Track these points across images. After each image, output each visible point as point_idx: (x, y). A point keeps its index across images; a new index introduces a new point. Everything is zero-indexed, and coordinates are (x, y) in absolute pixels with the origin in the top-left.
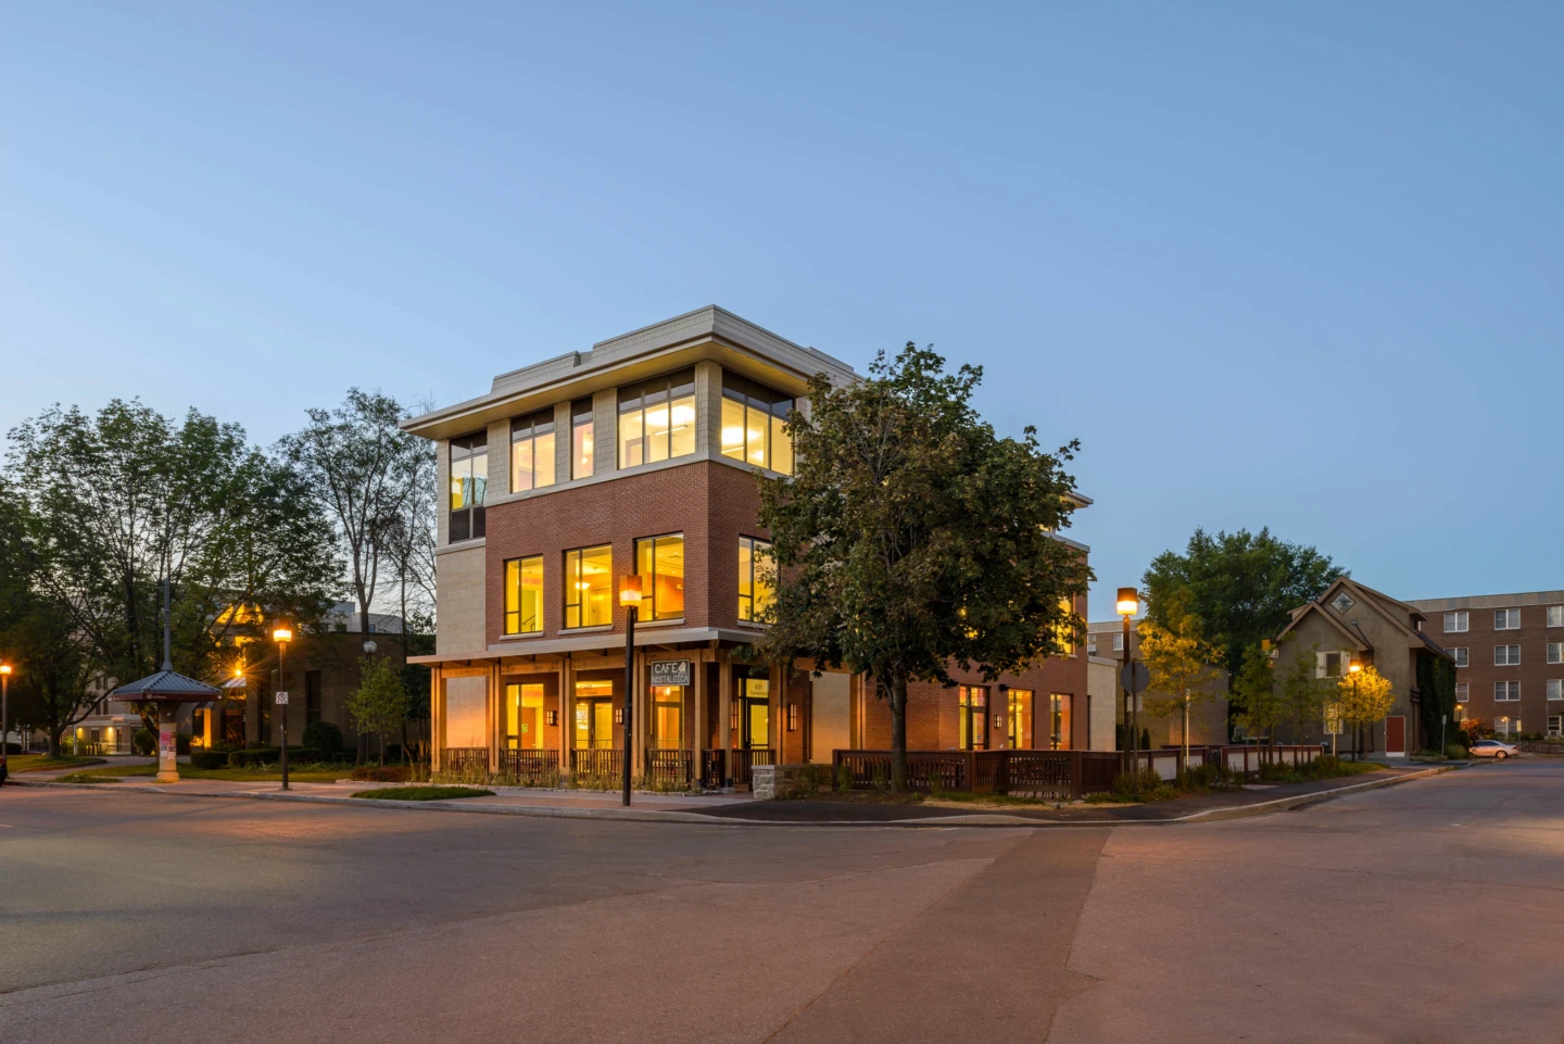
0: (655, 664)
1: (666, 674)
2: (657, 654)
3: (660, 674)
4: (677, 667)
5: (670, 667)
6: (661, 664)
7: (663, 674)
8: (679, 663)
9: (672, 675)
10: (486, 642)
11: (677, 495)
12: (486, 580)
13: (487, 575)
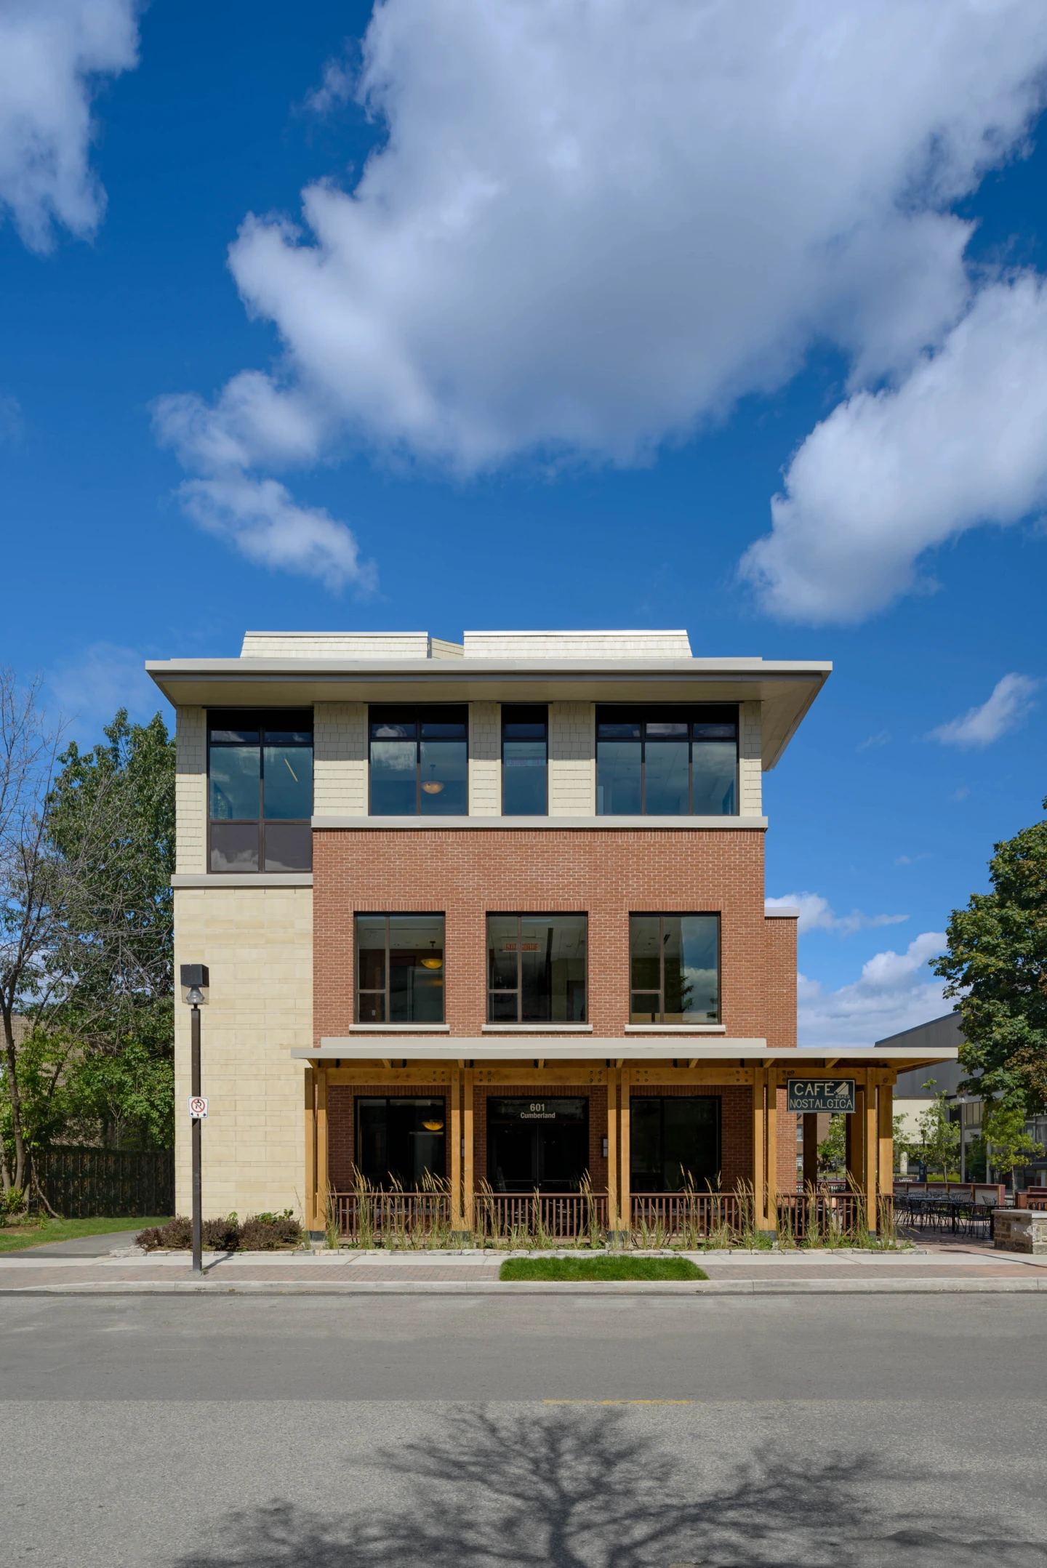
0: (793, 1084)
1: (813, 1097)
2: (797, 1072)
3: (802, 1097)
4: (832, 1089)
5: (822, 1088)
6: (806, 1084)
7: (809, 1096)
8: (838, 1085)
9: (825, 1099)
10: (311, 1032)
11: (710, 865)
12: (315, 938)
13: (315, 931)
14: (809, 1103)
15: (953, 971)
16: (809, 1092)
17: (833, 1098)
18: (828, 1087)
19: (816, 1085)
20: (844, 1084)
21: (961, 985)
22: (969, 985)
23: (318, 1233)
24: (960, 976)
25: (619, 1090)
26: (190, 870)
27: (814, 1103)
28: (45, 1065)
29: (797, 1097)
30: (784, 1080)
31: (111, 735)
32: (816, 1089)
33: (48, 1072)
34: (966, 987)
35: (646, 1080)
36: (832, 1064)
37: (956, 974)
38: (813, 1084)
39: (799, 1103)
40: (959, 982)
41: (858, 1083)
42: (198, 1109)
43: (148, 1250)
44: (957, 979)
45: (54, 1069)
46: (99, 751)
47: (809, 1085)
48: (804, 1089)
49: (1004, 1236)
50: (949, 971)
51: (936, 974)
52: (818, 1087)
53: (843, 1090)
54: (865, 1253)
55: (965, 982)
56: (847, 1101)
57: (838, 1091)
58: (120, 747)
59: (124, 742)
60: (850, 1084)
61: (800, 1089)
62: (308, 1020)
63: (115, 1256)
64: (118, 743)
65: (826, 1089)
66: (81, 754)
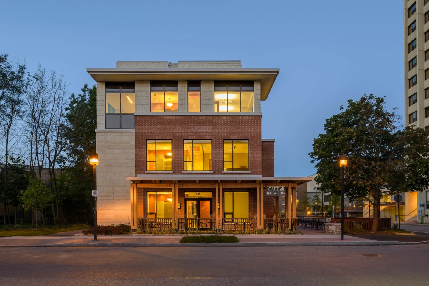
0: (268, 187)
1: (274, 191)
2: (269, 184)
3: (271, 191)
4: (279, 189)
5: (276, 189)
6: (272, 187)
7: (273, 191)
8: (281, 188)
9: (277, 192)
10: (134, 173)
11: (246, 126)
12: (135, 147)
13: (135, 145)
14: (273, 193)
15: (315, 156)
16: (273, 190)
17: (279, 191)
18: (278, 188)
19: (274, 188)
20: (282, 187)
21: (317, 160)
22: (319, 160)
23: (135, 229)
24: (317, 157)
25: (219, 189)
26: (100, 127)
27: (274, 193)
28: (65, 183)
29: (269, 191)
30: (265, 186)
31: (84, 91)
32: (275, 189)
33: (66, 184)
34: (318, 161)
35: (227, 186)
36: (279, 182)
37: (315, 157)
38: (274, 187)
39: (270, 193)
40: (317, 159)
41: (286, 187)
42: (95, 194)
43: (85, 234)
44: (316, 159)
45: (68, 184)
46: (80, 95)
47: (273, 188)
48: (271, 189)
49: (327, 230)
50: (313, 156)
51: (310, 157)
52: (275, 188)
53: (282, 189)
54: (287, 235)
55: (318, 159)
56: (283, 192)
57: (281, 189)
58: (86, 94)
59: (87, 93)
60: (284, 187)
61: (270, 189)
62: (134, 170)
63: (76, 236)
64: (85, 93)
65: (277, 189)
66: (76, 97)
